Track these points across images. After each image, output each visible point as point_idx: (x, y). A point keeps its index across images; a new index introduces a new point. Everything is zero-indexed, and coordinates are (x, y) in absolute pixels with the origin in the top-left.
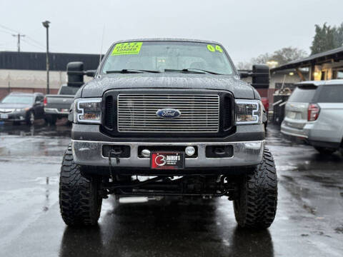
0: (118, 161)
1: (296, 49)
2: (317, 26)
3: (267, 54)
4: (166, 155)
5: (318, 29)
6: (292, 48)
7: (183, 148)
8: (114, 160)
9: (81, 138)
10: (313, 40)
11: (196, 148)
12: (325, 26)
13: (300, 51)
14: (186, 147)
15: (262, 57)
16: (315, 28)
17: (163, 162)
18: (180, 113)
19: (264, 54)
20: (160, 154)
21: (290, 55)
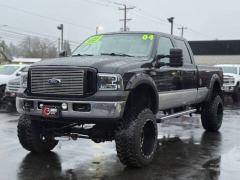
4: (50, 108)
7: (60, 104)
11: (67, 104)
14: (62, 103)
17: (48, 112)
18: (60, 81)
20: (47, 107)
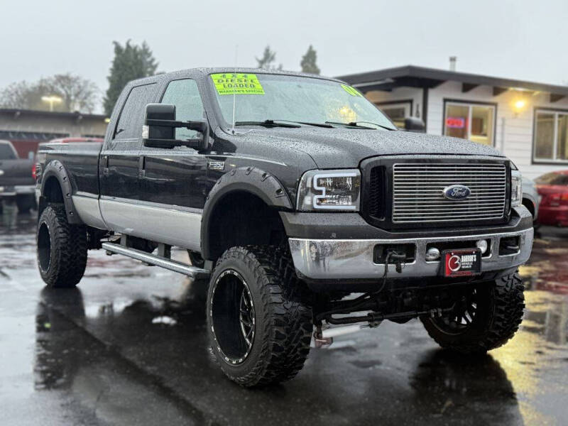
0: (399, 270)
1: (78, 78)
2: (115, 43)
3: (24, 82)
4: (460, 255)
5: (118, 50)
6: (73, 75)
8: (392, 267)
9: (334, 235)
10: (111, 66)
11: (489, 241)
12: (128, 46)
13: (86, 82)
15: (14, 87)
16: (113, 47)
17: (457, 265)
18: (470, 191)
19: (18, 81)
20: (455, 254)
21: (70, 88)
